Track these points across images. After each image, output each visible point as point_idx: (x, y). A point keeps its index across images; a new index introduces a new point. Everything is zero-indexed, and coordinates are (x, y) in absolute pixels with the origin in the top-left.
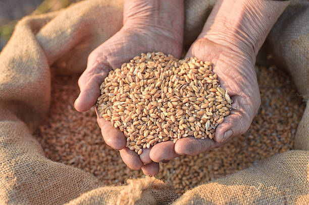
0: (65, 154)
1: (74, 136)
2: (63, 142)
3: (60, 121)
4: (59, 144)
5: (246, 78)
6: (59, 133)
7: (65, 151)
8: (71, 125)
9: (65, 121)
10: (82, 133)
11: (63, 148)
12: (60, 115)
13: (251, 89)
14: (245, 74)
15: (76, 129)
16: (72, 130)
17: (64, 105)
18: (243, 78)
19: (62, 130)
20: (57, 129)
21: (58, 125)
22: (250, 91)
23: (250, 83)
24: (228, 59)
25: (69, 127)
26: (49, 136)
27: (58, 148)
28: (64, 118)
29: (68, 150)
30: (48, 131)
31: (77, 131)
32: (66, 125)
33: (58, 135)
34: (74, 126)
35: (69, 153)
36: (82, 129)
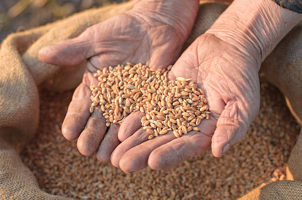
0: (53, 177)
1: (63, 158)
2: (52, 164)
3: (48, 142)
4: (47, 166)
5: (248, 82)
6: (47, 154)
7: (54, 173)
8: (60, 146)
9: (53, 142)
10: (71, 155)
11: (52, 171)
12: (47, 134)
13: (251, 93)
14: (247, 77)
15: (65, 151)
16: (60, 152)
17: (51, 124)
18: (245, 81)
19: (50, 151)
20: (45, 149)
21: (46, 145)
22: (250, 97)
23: (251, 87)
25: (57, 149)
26: (37, 157)
27: (47, 171)
28: (52, 139)
29: (57, 173)
30: (35, 151)
31: (66, 153)
32: (54, 146)
33: (47, 157)
34: (63, 147)
35: (57, 176)
36: (71, 151)
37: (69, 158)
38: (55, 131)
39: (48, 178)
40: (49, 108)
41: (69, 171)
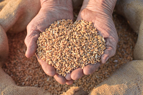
0: (22, 77)
1: (24, 66)
2: (20, 70)
3: (15, 59)
4: (18, 72)
6: (16, 66)
7: (21, 75)
8: (22, 61)
9: (18, 59)
10: (28, 64)
11: (21, 74)
12: (14, 55)
14: (110, 26)
15: (25, 62)
16: (23, 63)
17: (15, 50)
19: (17, 64)
20: (15, 63)
21: (15, 61)
24: (101, 19)
25: (21, 62)
26: (11, 68)
27: (18, 74)
28: (18, 58)
29: (23, 74)
30: (10, 65)
31: (25, 63)
32: (19, 61)
33: (16, 67)
34: (23, 61)
35: (24, 75)
36: (28, 62)
37: (27, 66)
38: (18, 53)
39: (19, 77)
40: (12, 42)
41: (28, 72)
